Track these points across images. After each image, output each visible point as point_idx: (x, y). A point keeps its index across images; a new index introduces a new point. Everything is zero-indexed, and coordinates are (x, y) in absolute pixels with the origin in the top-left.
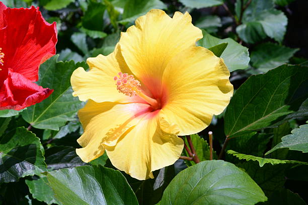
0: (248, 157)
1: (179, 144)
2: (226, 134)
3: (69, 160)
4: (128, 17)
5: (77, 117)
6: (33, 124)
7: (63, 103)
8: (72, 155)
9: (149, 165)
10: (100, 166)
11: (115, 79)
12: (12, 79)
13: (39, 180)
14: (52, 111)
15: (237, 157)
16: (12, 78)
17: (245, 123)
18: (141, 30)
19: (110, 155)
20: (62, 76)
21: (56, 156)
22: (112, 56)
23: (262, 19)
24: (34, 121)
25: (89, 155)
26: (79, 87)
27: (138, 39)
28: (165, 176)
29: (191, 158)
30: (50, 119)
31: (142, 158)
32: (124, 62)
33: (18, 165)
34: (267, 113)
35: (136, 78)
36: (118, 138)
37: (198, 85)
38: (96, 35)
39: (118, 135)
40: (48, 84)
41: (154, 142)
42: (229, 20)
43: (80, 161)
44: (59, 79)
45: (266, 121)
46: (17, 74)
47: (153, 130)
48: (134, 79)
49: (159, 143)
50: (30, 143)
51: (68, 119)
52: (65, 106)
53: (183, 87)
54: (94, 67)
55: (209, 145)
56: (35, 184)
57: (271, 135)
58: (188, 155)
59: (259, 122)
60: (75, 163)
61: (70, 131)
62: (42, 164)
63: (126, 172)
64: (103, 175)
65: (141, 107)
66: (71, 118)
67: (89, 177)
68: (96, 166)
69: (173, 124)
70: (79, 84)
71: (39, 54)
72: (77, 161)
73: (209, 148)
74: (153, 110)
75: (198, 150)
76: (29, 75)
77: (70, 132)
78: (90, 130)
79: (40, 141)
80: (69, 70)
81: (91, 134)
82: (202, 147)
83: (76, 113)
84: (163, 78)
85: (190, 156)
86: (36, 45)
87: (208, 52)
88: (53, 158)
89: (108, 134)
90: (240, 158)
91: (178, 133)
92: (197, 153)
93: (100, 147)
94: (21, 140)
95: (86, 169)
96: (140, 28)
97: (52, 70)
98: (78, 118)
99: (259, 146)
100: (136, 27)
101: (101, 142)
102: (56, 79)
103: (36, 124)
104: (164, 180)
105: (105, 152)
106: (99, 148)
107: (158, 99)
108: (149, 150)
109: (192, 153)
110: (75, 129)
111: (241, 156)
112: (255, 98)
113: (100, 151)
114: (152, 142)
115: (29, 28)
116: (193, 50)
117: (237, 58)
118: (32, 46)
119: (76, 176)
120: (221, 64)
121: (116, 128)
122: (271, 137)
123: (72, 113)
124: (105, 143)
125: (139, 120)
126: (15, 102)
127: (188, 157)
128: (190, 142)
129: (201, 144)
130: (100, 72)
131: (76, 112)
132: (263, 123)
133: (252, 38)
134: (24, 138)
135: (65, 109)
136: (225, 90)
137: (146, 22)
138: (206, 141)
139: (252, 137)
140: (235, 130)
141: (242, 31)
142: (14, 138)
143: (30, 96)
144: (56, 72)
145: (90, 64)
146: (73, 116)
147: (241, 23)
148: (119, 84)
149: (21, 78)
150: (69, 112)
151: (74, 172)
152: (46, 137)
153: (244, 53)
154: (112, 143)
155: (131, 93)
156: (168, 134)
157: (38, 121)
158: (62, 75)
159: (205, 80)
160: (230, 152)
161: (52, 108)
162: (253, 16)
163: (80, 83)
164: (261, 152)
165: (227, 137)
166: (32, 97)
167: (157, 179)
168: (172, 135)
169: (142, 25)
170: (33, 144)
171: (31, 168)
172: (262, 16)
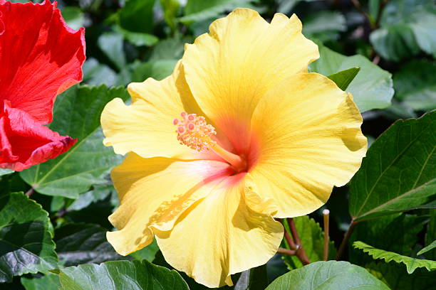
0: (388, 256)
1: (276, 231)
2: (352, 215)
3: (92, 247)
4: (194, 11)
5: (108, 178)
6: (36, 186)
7: (87, 154)
8: (97, 239)
9: (225, 264)
10: (145, 261)
11: (175, 123)
12: (9, 120)
13: (43, 278)
14: (68, 166)
15: (370, 254)
16: (10, 117)
17: (384, 197)
18: (218, 40)
19: (162, 245)
20: (87, 110)
21: (72, 240)
22: (169, 82)
23: (415, 21)
24: (38, 181)
25: (127, 243)
26: (114, 131)
27: (213, 56)
28: (250, 280)
29: (293, 252)
30: (64, 179)
31: (215, 252)
32: (189, 92)
33: (11, 255)
34: (420, 183)
35: (209, 121)
36: (176, 218)
37: (310, 135)
38: (140, 40)
39: (177, 213)
40: (64, 122)
41: (235, 226)
42: (358, 18)
43: (111, 249)
44: (81, 114)
45: (417, 197)
46: (19, 111)
47: (234, 207)
48: (205, 123)
49: (243, 229)
50: (31, 219)
51: (93, 181)
52: (89, 158)
53: (284, 137)
54: (140, 98)
55: (323, 230)
56: (36, 284)
57: (425, 219)
58: (287, 246)
59: (407, 197)
60: (103, 253)
61: (95, 197)
62: (51, 255)
63: (187, 274)
64: (150, 277)
65: (216, 167)
66: (100, 179)
67: (127, 280)
68: (139, 262)
69: (267, 199)
70: (115, 126)
71: (54, 78)
72: (106, 249)
73: (322, 236)
74: (235, 172)
75: (304, 238)
76: (38, 112)
77: (95, 201)
78: (130, 202)
79: (49, 216)
80: (97, 101)
81: (131, 209)
82: (310, 233)
83: (108, 172)
84: (252, 122)
85: (292, 249)
86: (51, 62)
87: (326, 83)
88: (66, 242)
89: (159, 210)
90: (375, 257)
91: (275, 213)
92: (303, 242)
93: (146, 231)
94: (17, 214)
95: (122, 266)
96: (216, 37)
97: (71, 100)
98: (110, 179)
99: (406, 236)
100: (211, 36)
101: (148, 222)
102: (77, 115)
103: (42, 187)
104: (248, 287)
105: (155, 241)
106: (144, 232)
107: (243, 155)
108: (227, 240)
109: (295, 243)
110: (103, 196)
111: (376, 253)
112: (400, 157)
113: (146, 237)
114: (231, 225)
115: (40, 35)
116: (302, 78)
117: (373, 89)
118: (43, 64)
119: (107, 277)
120: (349, 103)
121: (172, 201)
122: (426, 222)
123: (102, 171)
124: (155, 225)
125: (211, 189)
126: (14, 158)
127: (287, 250)
128: (292, 224)
129: (309, 229)
130: (149, 106)
131: (108, 169)
132: (413, 199)
133: (396, 52)
134: (22, 211)
135: (91, 163)
136: (353, 146)
137: (227, 30)
138: (318, 224)
139: (395, 219)
140: (366, 209)
141: (379, 40)
142: (6, 210)
143: (39, 149)
144: (76, 102)
145: (134, 93)
146: (102, 176)
147: (377, 26)
148: (180, 130)
149: (24, 119)
150: (96, 170)
151: (104, 271)
152: (56, 207)
153: (384, 81)
154: (165, 226)
155: (200, 146)
156: (259, 214)
157: (44, 182)
158: (87, 108)
159: (321, 129)
160: (359, 245)
161: (69, 161)
162: (399, 15)
163: (117, 124)
164: (407, 246)
165: (354, 219)
166: (42, 151)
167: (237, 285)
168: (266, 216)
169: (220, 32)
170: (37, 222)
171: (33, 260)
172: (415, 15)
